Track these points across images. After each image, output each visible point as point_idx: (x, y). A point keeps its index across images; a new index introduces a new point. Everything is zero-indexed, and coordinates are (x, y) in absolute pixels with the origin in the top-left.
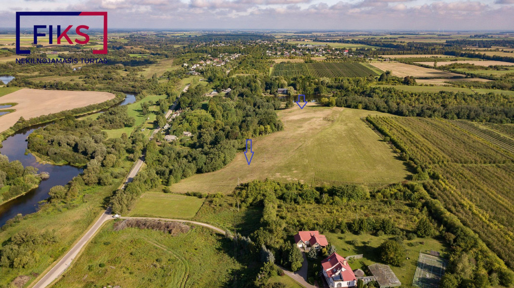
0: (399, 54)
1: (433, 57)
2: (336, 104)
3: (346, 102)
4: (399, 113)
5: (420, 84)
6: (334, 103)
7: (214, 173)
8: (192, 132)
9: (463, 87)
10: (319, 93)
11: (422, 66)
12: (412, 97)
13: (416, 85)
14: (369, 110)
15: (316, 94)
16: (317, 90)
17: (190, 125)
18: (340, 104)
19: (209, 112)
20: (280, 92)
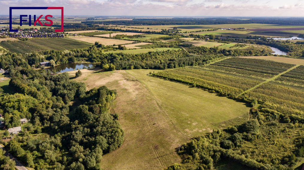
0: (74, 31)
1: (96, 32)
3: (121, 66)
4: (159, 68)
5: (129, 49)
8: (26, 118)
9: (150, 48)
10: (73, 62)
11: (103, 37)
12: (138, 57)
13: (126, 49)
14: (137, 69)
16: (71, 60)
18: (118, 68)
19: (27, 94)
20: (44, 65)
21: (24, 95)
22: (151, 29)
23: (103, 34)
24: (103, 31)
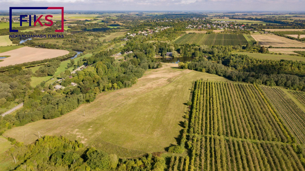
2: (188, 67)
14: (210, 73)
15: (193, 57)
20: (168, 55)
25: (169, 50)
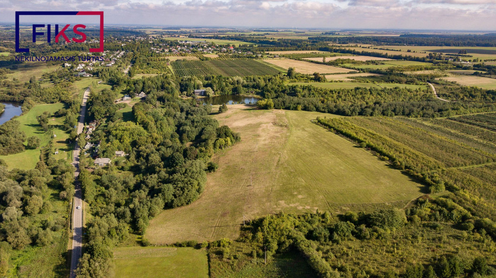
0: (281, 50)
1: (312, 53)
2: (274, 106)
3: (284, 104)
4: (343, 113)
5: (330, 80)
6: (272, 106)
7: (189, 206)
8: (125, 151)
9: (367, 82)
10: (238, 93)
11: (312, 62)
12: (333, 94)
13: (325, 81)
14: (308, 111)
15: (234, 94)
16: (235, 90)
17: (120, 142)
18: (279, 106)
19: (139, 124)
20: (198, 94)
21: (136, 124)
22: (414, 52)
23: (319, 57)
24: (325, 52)
25: (196, 85)
